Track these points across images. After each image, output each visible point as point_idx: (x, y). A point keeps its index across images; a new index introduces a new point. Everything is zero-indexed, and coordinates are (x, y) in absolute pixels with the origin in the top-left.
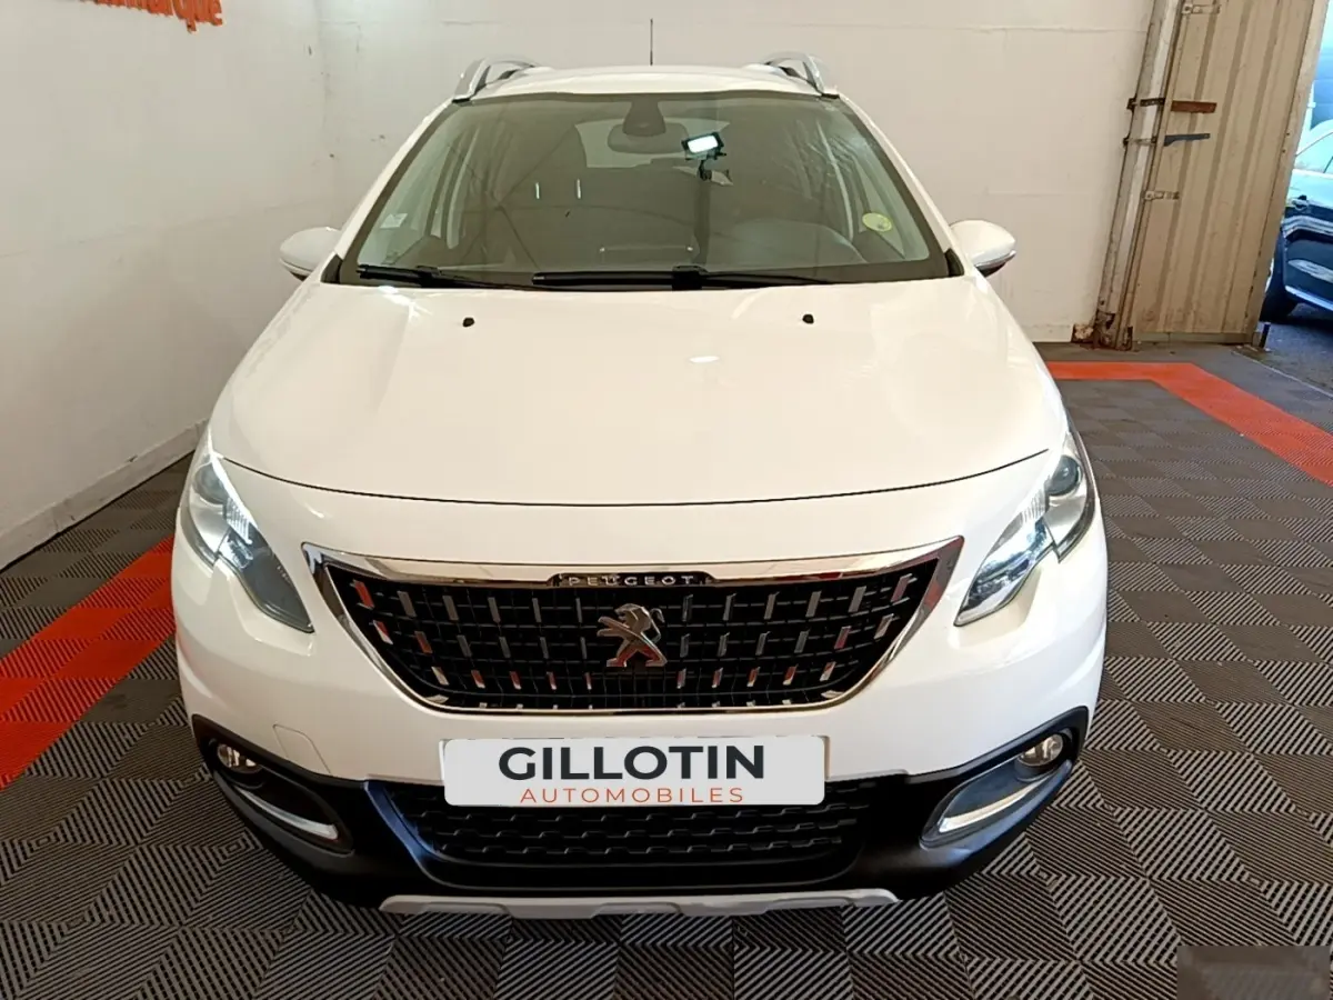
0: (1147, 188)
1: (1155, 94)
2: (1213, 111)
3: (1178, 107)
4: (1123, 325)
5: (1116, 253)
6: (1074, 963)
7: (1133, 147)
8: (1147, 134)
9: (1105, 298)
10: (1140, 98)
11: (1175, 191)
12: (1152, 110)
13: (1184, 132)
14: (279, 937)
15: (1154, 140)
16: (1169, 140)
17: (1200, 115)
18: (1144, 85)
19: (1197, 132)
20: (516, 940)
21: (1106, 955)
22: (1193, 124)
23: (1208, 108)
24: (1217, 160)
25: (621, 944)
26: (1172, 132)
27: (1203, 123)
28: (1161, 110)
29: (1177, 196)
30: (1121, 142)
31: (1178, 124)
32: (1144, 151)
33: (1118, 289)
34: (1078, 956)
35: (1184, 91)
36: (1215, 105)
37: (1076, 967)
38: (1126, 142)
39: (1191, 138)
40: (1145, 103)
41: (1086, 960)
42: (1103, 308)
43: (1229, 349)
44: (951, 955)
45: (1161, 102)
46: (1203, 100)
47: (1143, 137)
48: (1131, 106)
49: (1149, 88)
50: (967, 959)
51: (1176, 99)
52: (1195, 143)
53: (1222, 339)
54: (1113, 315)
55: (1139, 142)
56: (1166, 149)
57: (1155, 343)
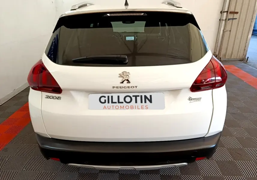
0: (224, 29)
1: (226, 10)
2: (238, 13)
3: (231, 13)
4: (219, 57)
5: (218, 43)
6: (201, 176)
7: (221, 21)
8: (224, 18)
9: (215, 52)
10: (223, 11)
11: (230, 30)
12: (225, 14)
13: (232, 18)
14: (57, 173)
15: (226, 20)
16: (229, 19)
17: (235, 14)
18: (224, 8)
19: (235, 18)
20: (100, 173)
21: (207, 174)
22: (233, 16)
23: (237, 13)
24: (238, 24)
25: (119, 174)
26: (229, 18)
27: (236, 16)
28: (227, 13)
29: (230, 31)
30: (219, 20)
31: (230, 16)
32: (224, 22)
33: (218, 50)
34: (202, 175)
35: (232, 9)
36: (238, 12)
37: (201, 177)
38: (220, 20)
39: (233, 19)
40: (224, 12)
41: (203, 175)
42: (215, 54)
43: (240, 62)
44: (179, 175)
45: (227, 12)
46: (236, 11)
47: (223, 19)
48: (221, 12)
49: (225, 9)
50: (182, 175)
51: (230, 11)
52: (234, 20)
53: (239, 60)
54: (217, 55)
55: (223, 20)
56: (228, 21)
57: (225, 61)
